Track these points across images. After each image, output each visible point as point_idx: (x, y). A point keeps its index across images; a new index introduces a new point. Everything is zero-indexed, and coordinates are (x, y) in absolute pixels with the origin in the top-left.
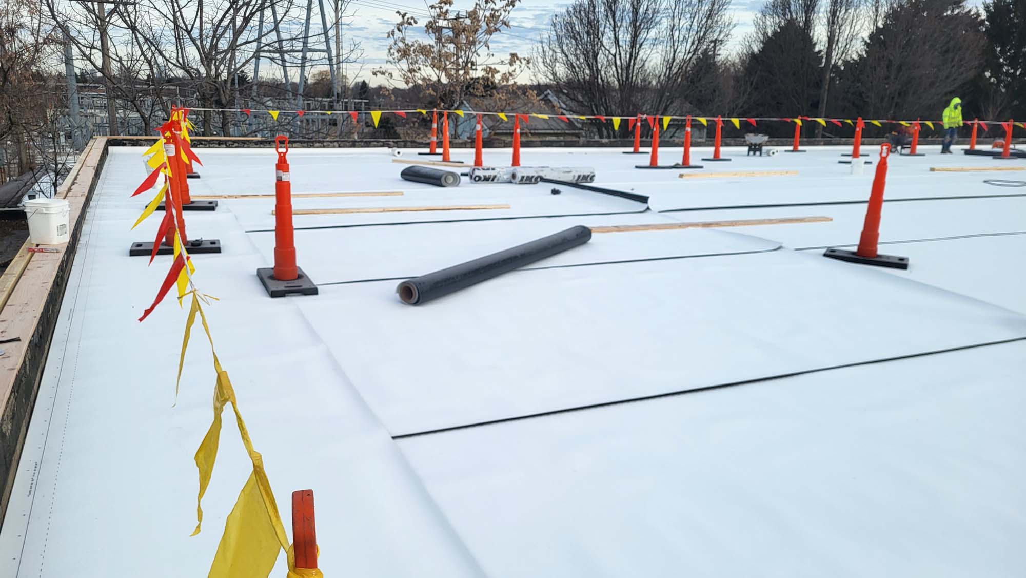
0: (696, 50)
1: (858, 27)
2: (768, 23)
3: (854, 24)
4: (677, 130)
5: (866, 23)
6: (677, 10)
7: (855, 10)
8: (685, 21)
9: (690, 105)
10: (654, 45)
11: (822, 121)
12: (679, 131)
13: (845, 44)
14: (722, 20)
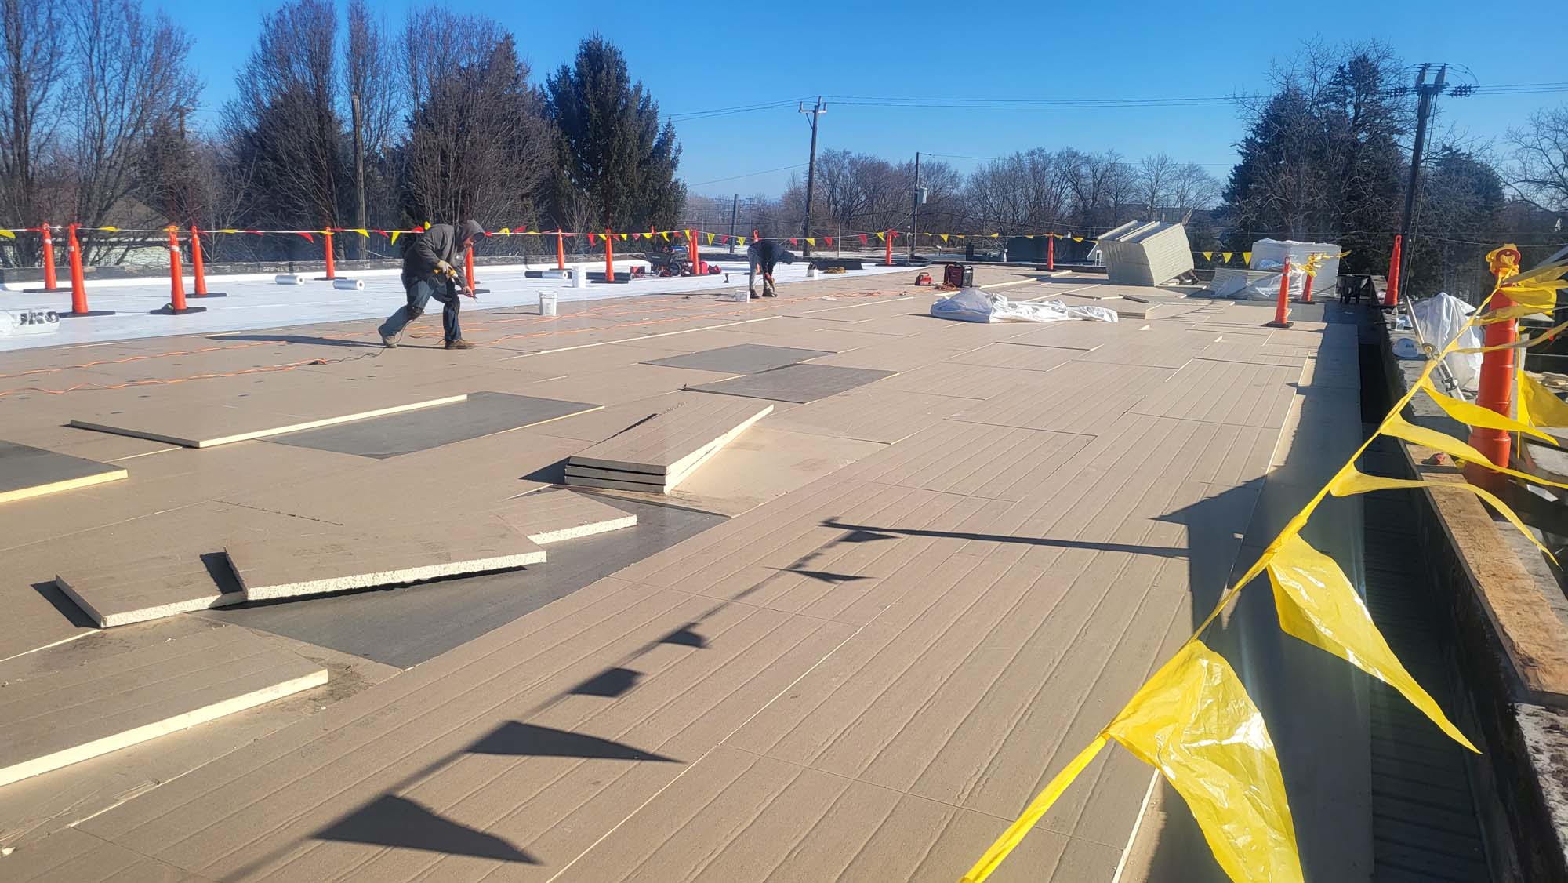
0: (141, 121)
1: (393, 102)
2: (261, 85)
3: (387, 97)
4: (127, 250)
5: (404, 96)
6: (95, 53)
7: (386, 78)
8: (112, 73)
9: (144, 207)
10: (62, 110)
11: (364, 232)
12: (131, 252)
13: (378, 125)
14: (179, 77)
